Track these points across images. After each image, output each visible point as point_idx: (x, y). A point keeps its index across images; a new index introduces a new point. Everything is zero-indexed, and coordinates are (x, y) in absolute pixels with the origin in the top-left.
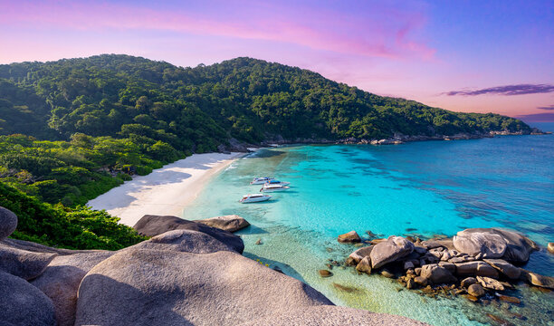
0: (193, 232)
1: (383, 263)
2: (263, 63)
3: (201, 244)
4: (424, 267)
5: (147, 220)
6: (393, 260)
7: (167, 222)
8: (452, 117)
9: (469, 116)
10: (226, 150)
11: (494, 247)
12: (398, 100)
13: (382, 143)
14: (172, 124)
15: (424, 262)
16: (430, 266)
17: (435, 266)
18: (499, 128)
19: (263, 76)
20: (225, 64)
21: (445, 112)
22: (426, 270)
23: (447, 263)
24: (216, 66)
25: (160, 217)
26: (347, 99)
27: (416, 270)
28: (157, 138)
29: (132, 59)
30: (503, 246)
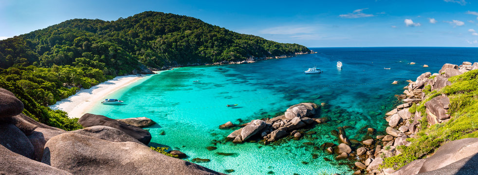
0: (110, 128)
1: (249, 137)
2: (161, 14)
3: (115, 136)
4: (272, 133)
5: (86, 117)
6: (255, 133)
7: (99, 119)
8: (278, 46)
9: (286, 45)
10: (138, 73)
11: (302, 112)
12: (250, 36)
13: (243, 63)
14: (103, 57)
15: (272, 130)
16: (275, 131)
17: (277, 131)
18: (298, 51)
19: (162, 22)
20: (136, 16)
21: (275, 43)
22: (273, 134)
23: (283, 127)
24: (130, 18)
25: (95, 115)
26: (219, 36)
27: (268, 135)
28: (94, 66)
29: (81, 20)
30: (306, 111)
